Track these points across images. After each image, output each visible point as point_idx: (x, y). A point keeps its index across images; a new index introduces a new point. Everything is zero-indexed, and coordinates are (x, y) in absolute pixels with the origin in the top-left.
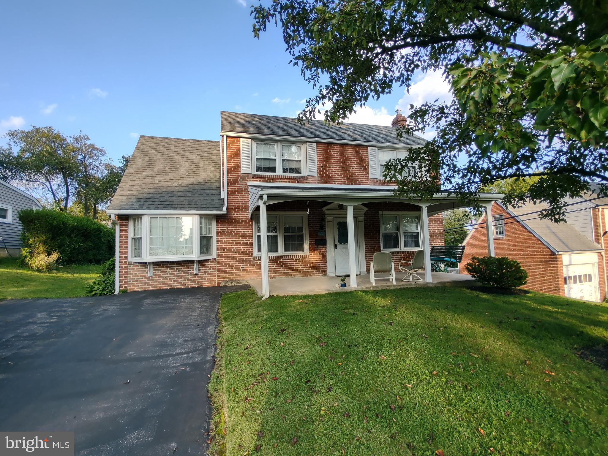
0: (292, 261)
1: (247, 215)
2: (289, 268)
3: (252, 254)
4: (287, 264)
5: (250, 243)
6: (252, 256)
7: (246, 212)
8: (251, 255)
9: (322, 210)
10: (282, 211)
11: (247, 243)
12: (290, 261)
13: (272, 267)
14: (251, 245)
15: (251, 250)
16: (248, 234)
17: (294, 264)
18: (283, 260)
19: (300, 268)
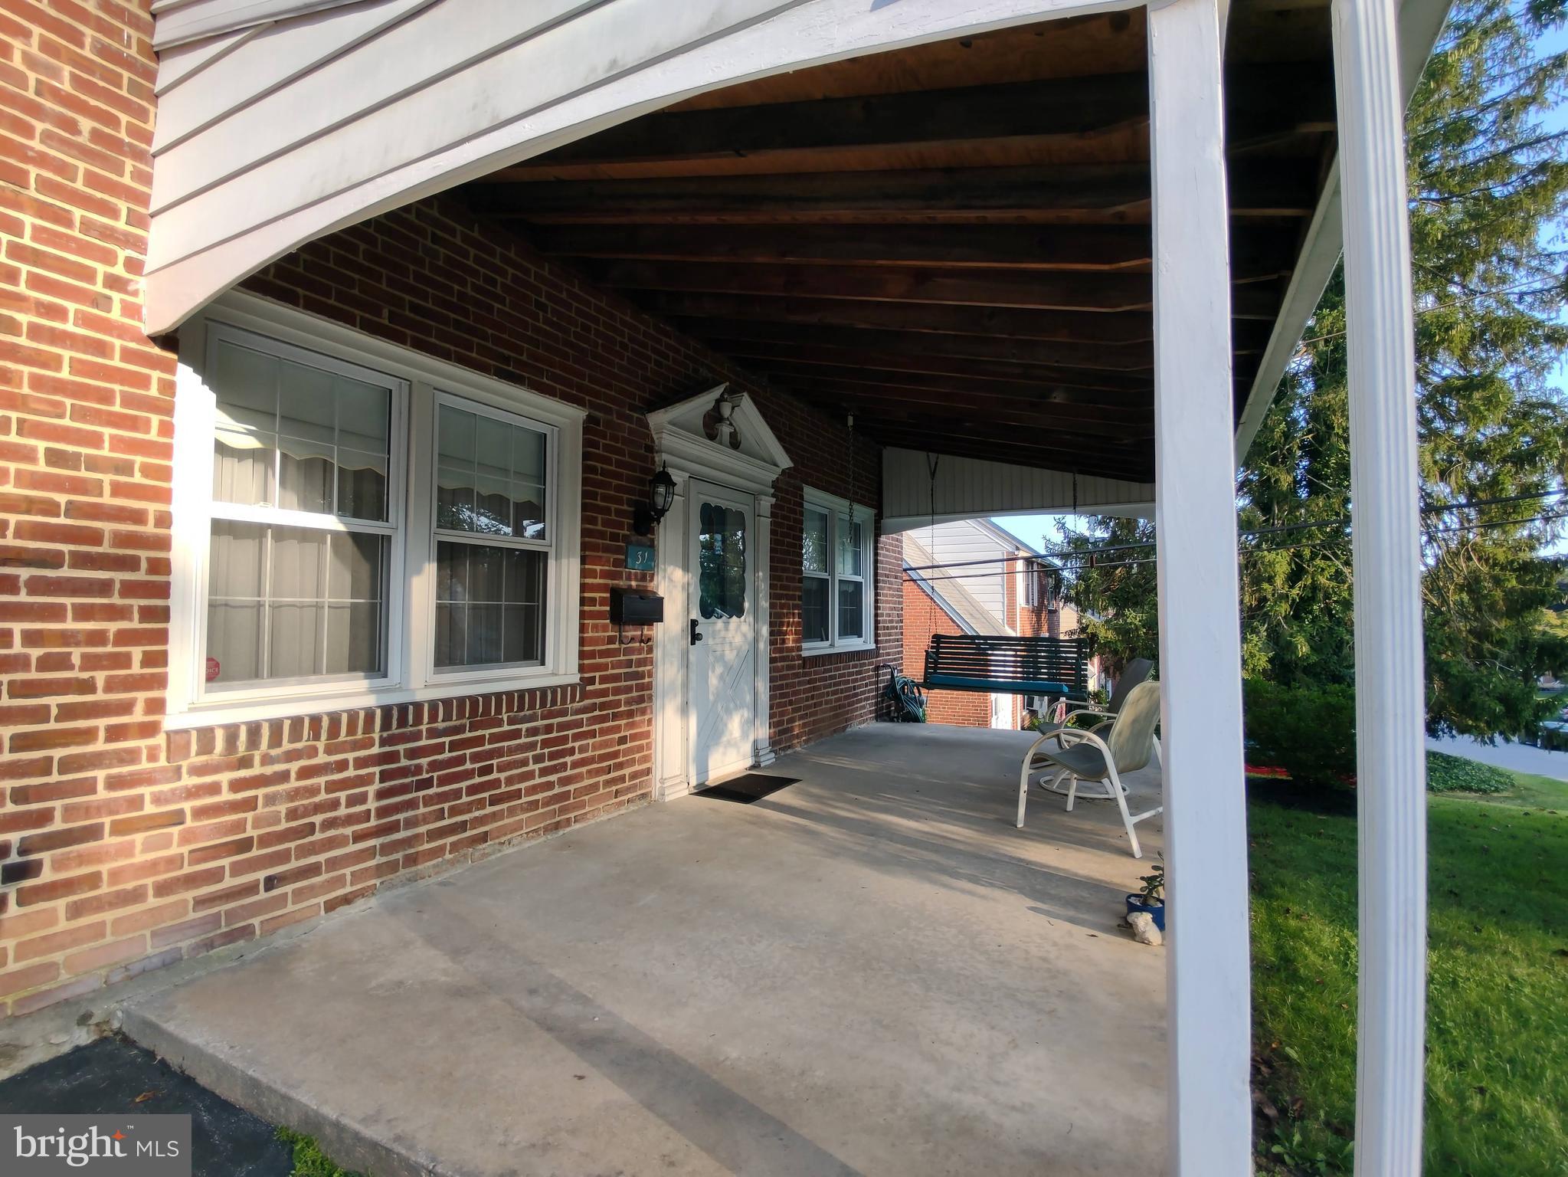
0: (495, 738)
1: (113, 282)
2: (472, 790)
3: (157, 706)
4: (461, 760)
5: (129, 589)
6: (149, 730)
7: (108, 258)
8: (138, 716)
9: (647, 426)
10: (446, 355)
11: (105, 588)
12: (480, 741)
13: (352, 801)
14: (147, 614)
15: (149, 660)
16: (117, 490)
17: (499, 753)
18: (433, 733)
19: (530, 775)
